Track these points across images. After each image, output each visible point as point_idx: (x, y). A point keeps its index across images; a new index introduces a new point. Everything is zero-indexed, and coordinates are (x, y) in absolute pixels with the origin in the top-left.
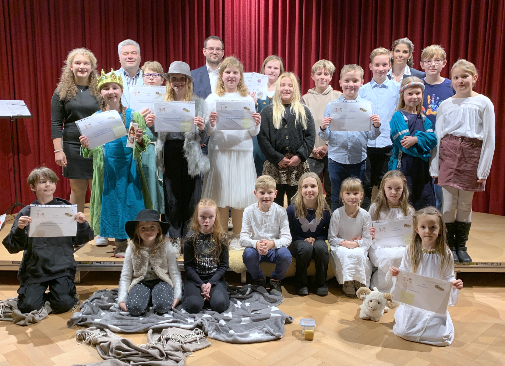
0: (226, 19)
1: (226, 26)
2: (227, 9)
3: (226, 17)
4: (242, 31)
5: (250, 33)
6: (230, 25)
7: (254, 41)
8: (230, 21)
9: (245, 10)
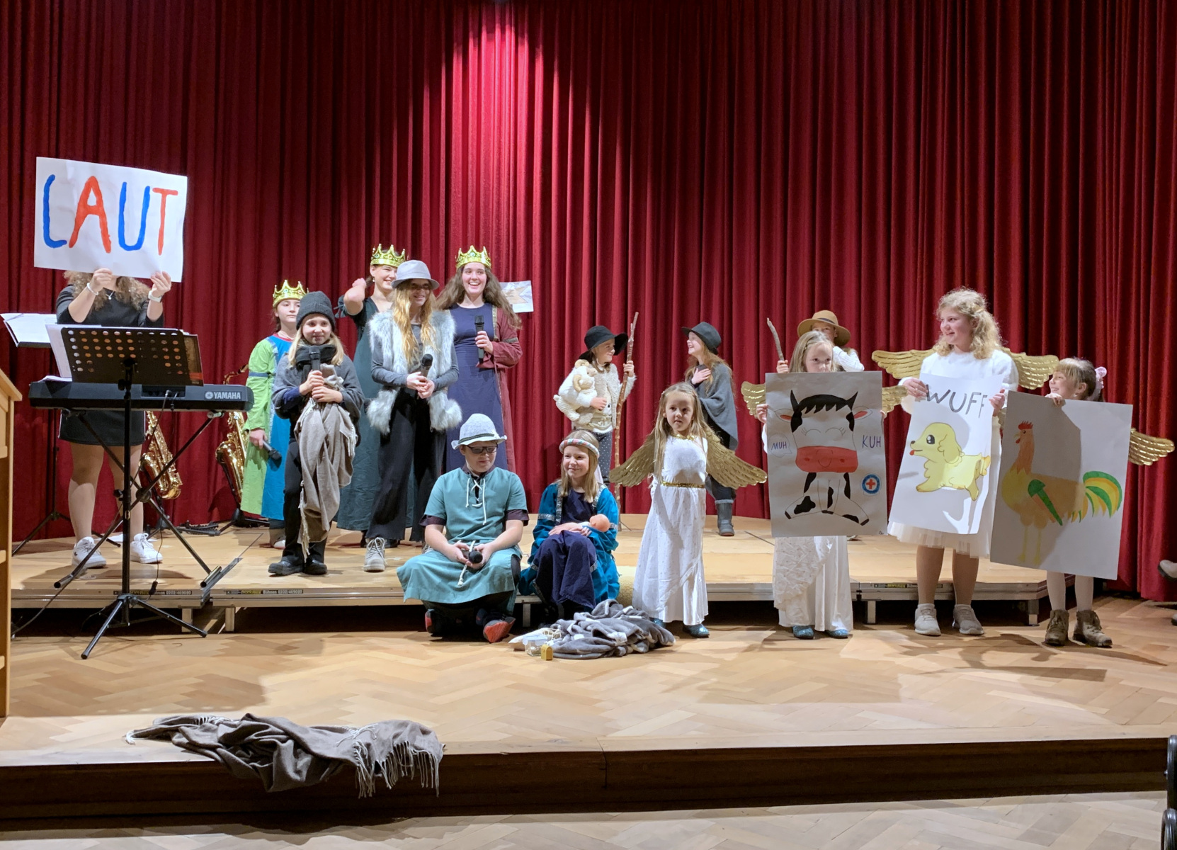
0: (453, 177)
1: (453, 190)
2: (456, 159)
3: (453, 173)
4: (482, 199)
5: (499, 203)
6: (460, 187)
7: (506, 219)
8: (461, 180)
9: (489, 161)
